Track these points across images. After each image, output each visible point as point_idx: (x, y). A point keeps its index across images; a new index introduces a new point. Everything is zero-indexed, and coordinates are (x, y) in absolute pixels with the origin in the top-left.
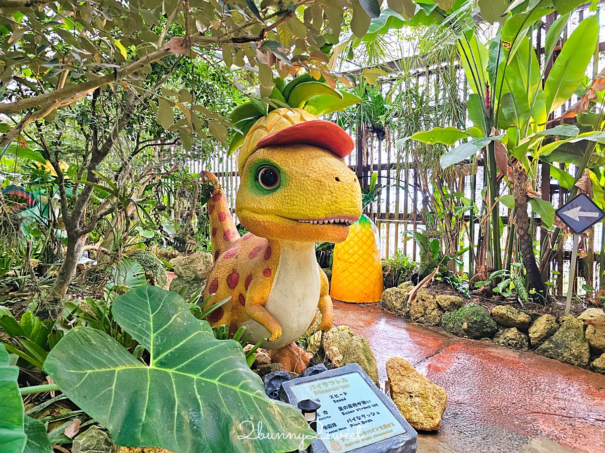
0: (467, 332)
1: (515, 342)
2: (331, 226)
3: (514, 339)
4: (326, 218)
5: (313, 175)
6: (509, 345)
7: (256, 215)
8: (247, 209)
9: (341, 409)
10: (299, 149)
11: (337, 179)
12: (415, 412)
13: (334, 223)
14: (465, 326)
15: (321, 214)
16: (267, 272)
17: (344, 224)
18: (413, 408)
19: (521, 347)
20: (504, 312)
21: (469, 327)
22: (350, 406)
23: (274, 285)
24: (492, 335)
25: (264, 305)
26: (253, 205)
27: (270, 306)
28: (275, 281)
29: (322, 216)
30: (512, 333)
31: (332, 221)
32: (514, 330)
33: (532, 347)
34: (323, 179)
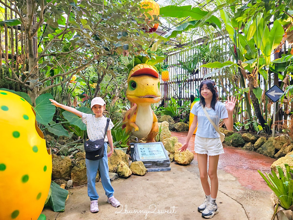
0: (232, 144)
1: (249, 148)
2: (147, 98)
3: (249, 147)
4: (145, 96)
5: (142, 84)
6: (247, 149)
7: (130, 96)
8: (128, 95)
9: (149, 151)
10: (142, 76)
11: (148, 85)
12: (180, 158)
13: (148, 97)
14: (231, 142)
15: (144, 94)
16: (135, 113)
17: (152, 97)
18: (179, 157)
19: (251, 150)
20: (246, 136)
21: (232, 142)
22: (153, 151)
23: (137, 117)
24: (242, 145)
25: (135, 123)
26: (130, 93)
27: (136, 123)
28: (137, 116)
29: (144, 95)
30: (248, 144)
31: (147, 97)
32: (250, 143)
33: (255, 150)
34: (144, 85)
